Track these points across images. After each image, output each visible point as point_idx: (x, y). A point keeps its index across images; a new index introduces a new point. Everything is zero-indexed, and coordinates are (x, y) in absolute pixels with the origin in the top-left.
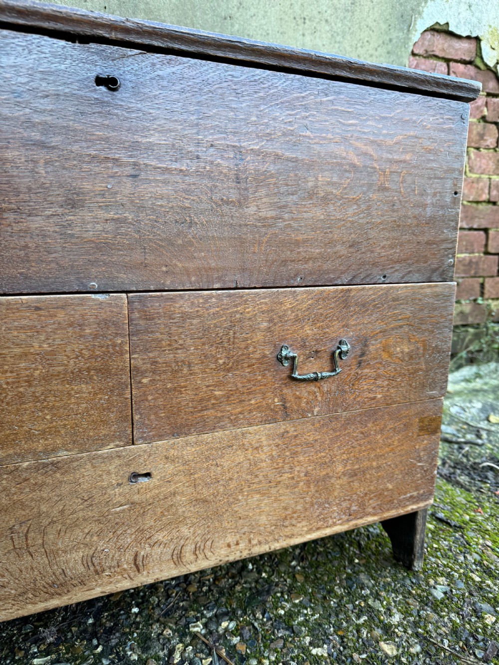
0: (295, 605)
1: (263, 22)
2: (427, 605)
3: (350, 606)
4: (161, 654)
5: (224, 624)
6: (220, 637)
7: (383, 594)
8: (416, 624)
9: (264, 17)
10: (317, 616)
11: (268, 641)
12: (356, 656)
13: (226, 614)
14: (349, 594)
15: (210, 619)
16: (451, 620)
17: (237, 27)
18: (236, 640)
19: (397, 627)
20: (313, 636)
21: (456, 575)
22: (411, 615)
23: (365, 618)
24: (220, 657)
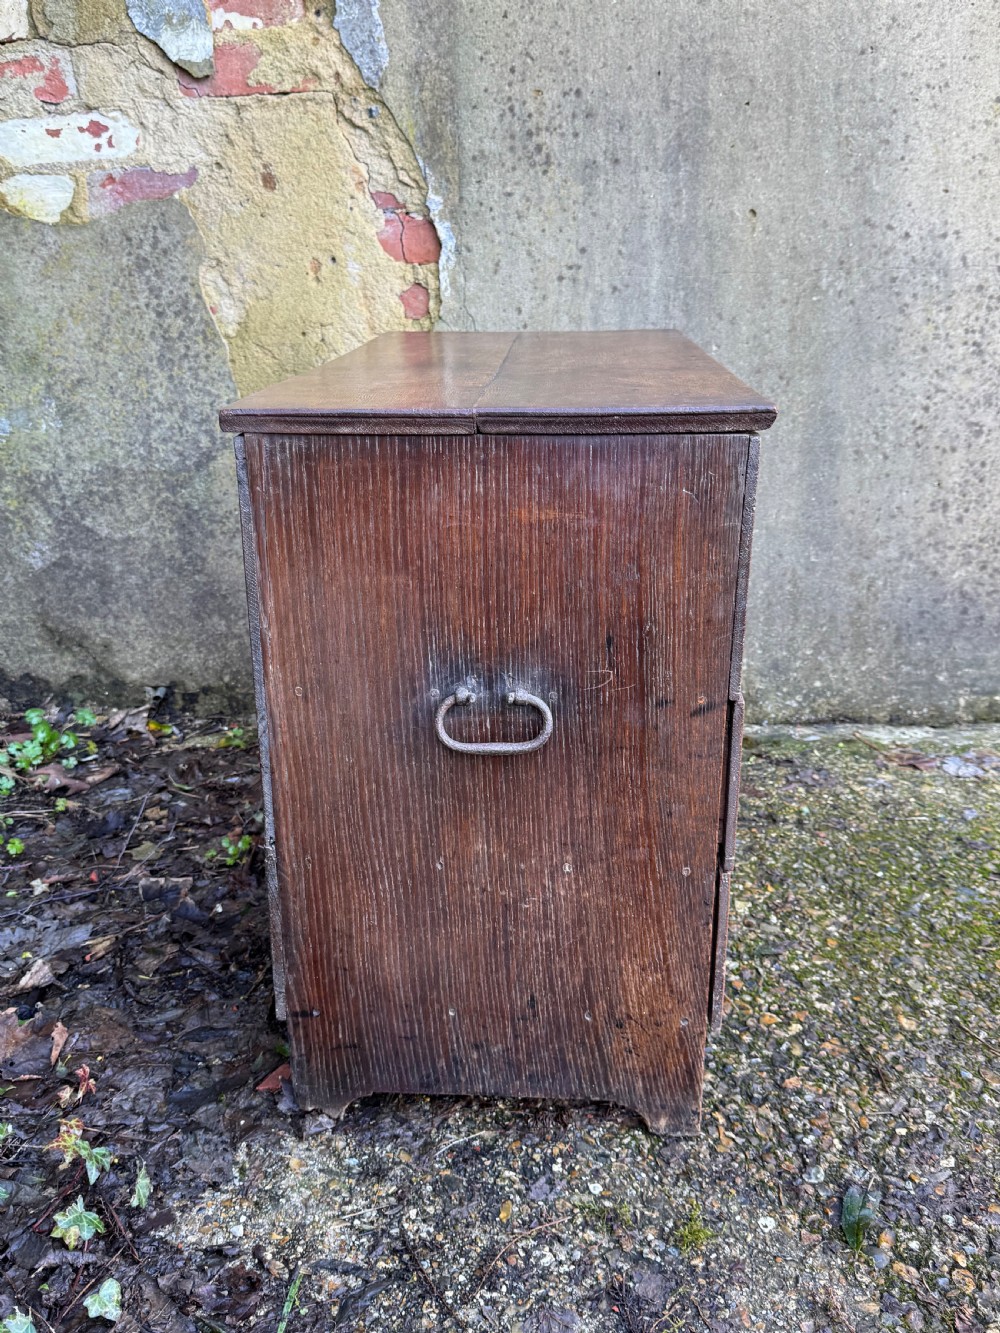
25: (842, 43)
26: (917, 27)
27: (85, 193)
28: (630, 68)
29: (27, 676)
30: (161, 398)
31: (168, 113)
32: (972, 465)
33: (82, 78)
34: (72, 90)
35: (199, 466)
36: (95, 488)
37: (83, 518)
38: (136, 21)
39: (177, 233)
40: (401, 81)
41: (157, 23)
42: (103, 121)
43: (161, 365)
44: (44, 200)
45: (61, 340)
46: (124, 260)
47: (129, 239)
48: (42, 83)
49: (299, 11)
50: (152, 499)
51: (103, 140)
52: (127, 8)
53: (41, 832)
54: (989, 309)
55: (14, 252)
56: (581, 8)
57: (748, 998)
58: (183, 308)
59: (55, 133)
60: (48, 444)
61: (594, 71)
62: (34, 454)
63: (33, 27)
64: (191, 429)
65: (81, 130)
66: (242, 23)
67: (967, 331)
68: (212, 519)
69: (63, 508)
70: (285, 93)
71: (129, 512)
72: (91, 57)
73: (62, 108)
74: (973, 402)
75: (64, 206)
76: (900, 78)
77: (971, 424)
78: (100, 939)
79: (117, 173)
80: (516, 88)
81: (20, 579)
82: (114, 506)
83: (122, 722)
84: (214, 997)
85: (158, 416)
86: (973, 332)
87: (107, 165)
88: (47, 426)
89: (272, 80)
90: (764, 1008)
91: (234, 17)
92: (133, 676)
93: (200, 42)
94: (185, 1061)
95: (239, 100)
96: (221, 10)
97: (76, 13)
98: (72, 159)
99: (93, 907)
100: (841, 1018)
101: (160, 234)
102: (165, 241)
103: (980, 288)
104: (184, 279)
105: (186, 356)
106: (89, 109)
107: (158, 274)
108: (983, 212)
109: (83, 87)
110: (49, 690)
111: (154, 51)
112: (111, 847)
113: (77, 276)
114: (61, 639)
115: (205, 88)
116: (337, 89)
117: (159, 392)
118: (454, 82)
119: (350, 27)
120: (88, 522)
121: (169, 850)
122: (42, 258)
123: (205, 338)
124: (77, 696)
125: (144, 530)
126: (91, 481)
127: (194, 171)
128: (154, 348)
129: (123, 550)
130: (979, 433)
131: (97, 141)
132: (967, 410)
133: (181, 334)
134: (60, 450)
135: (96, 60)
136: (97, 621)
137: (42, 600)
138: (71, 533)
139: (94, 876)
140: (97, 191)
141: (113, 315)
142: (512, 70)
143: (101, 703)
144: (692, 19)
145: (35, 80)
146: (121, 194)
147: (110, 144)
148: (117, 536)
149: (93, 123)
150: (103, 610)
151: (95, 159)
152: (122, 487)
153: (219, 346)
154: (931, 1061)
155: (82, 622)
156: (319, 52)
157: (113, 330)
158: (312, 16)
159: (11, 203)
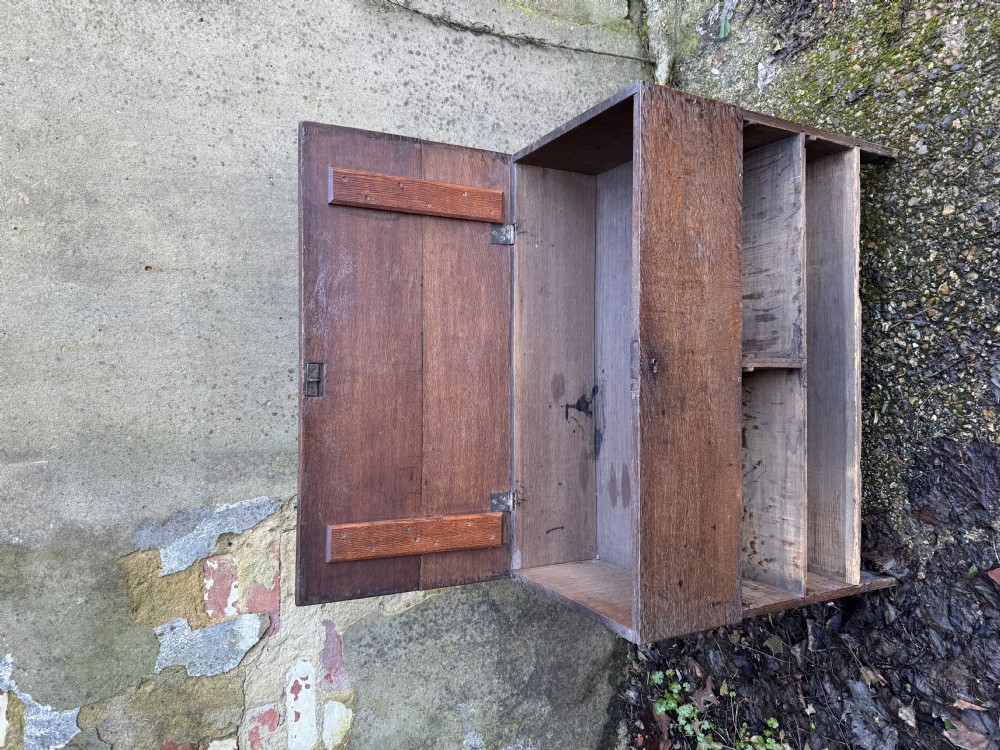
0: (893, 258)
1: (270, 136)
2: (928, 164)
3: (908, 221)
4: (896, 352)
5: (890, 309)
6: (897, 314)
7: (907, 191)
8: (940, 181)
9: (264, 134)
10: (907, 247)
11: (912, 284)
12: (945, 234)
13: (882, 306)
14: (897, 216)
15: (882, 316)
16: (946, 154)
17: (279, 171)
18: (904, 305)
19: (936, 195)
20: (920, 256)
21: (912, 124)
22: (932, 180)
23: (921, 214)
24: (913, 319)
25: (266, 197)
26: (258, 147)
27: (335, 693)
28: (277, 337)
29: (608, 710)
30: (458, 637)
31: (290, 642)
32: (516, 131)
33: (265, 700)
34: (272, 706)
35: (498, 611)
36: (508, 676)
37: (524, 682)
38: (232, 666)
39: (362, 632)
40: (278, 487)
41: (234, 652)
42: (291, 684)
43: (440, 638)
44: (339, 718)
45: (422, 703)
46: (377, 665)
47: (366, 663)
48: (266, 727)
49: (228, 557)
50: (515, 640)
51: (303, 683)
52: (223, 673)
53: (750, 706)
54: (428, 113)
55: (370, 737)
56: (236, 369)
57: (924, 299)
58: (408, 625)
59: (298, 715)
60: (482, 707)
61: (278, 361)
62: (488, 715)
63: (230, 735)
64: (477, 616)
65: (296, 699)
66: (235, 595)
67: (441, 129)
68: (526, 601)
69: (518, 695)
70: (280, 564)
71: (521, 654)
72: (251, 695)
73: (282, 713)
74: (480, 128)
75: (343, 706)
76: (289, 161)
77: (493, 131)
78: (865, 676)
79: (324, 673)
80: (286, 412)
81: (556, 719)
82: (518, 663)
83: (644, 653)
84: (918, 611)
85: (468, 638)
86: (441, 124)
87: (319, 680)
88: (472, 708)
89: (272, 573)
90: (934, 290)
91: (230, 600)
92: (610, 646)
93: (247, 623)
94: (981, 632)
95: (283, 596)
96: (226, 610)
97: (225, 707)
98: (314, 703)
99: (827, 678)
100: (943, 247)
101: (364, 642)
102: (368, 639)
103: (416, 118)
104: (390, 625)
105: (435, 622)
106: (284, 694)
107: (387, 643)
108: (372, 113)
109: (271, 699)
110: (616, 696)
111: (252, 654)
112: (771, 665)
113: (386, 695)
114: (589, 692)
115: (275, 617)
116: (279, 530)
117: (455, 638)
118: (279, 454)
119: (242, 522)
120: (526, 679)
121: (771, 630)
122: (374, 719)
123: (425, 610)
124: (620, 679)
125: (532, 644)
126: (504, 678)
127: (325, 623)
128: (430, 642)
129: (542, 656)
130: (498, 125)
131: (303, 688)
132: (485, 132)
133: (423, 625)
134: (486, 699)
135: (254, 692)
136: (580, 670)
137: (568, 704)
138: (532, 689)
139: (800, 677)
140: (334, 686)
141: (410, 670)
142: (275, 414)
143: (624, 664)
144: (247, 295)
145: (264, 732)
146: (337, 670)
147: (306, 678)
148: (534, 660)
149: (292, 692)
150: (574, 666)
151: (315, 688)
152: (508, 658)
153: (431, 600)
154: (984, 200)
155: (580, 679)
156: (256, 542)
157: (418, 670)
158: (233, 548)
159: (339, 741)
